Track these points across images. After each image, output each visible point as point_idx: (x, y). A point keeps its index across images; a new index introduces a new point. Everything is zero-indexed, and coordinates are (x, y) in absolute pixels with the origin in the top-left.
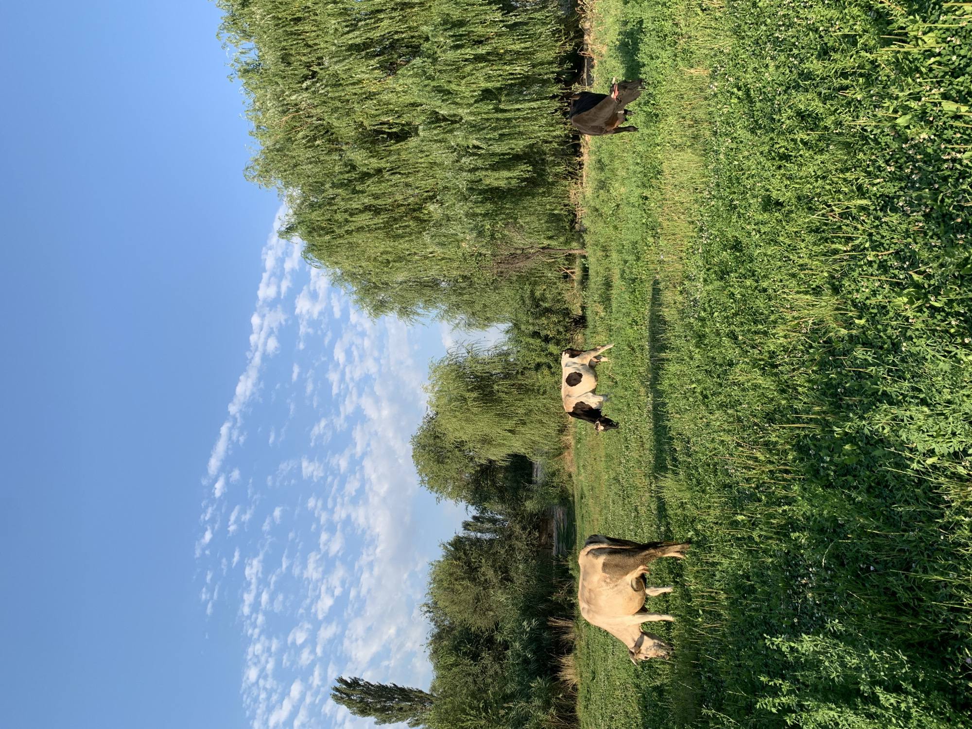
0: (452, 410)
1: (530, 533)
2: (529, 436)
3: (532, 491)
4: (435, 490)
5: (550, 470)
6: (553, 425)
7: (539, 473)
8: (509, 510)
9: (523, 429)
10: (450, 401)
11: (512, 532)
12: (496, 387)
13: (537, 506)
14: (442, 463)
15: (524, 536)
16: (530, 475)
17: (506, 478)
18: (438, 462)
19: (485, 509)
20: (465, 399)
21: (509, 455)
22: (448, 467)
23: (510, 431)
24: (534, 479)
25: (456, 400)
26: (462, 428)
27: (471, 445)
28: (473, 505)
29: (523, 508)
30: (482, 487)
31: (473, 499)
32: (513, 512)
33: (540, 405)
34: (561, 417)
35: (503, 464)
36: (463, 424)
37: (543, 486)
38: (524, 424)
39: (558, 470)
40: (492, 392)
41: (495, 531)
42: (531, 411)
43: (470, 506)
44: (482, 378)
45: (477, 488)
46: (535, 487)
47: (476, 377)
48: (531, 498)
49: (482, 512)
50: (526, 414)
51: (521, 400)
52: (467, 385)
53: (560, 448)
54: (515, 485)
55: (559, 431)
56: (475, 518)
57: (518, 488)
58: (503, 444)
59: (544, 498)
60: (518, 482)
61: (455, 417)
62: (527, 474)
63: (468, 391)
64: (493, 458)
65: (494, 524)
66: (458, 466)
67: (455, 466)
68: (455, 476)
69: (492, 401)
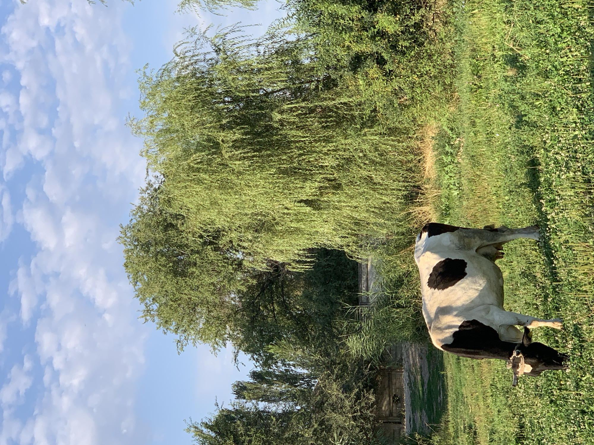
0: (190, 168)
1: (358, 397)
2: (347, 211)
3: (359, 318)
4: (172, 327)
5: (392, 275)
6: (395, 185)
7: (372, 285)
8: (318, 357)
9: (335, 198)
10: (187, 153)
11: (325, 397)
12: (277, 116)
13: (369, 347)
14: (183, 274)
15: (347, 403)
16: (355, 287)
17: (308, 297)
18: (176, 274)
19: (270, 357)
20: (216, 145)
21: (311, 250)
22: (196, 282)
23: (308, 203)
24: (362, 294)
25: (200, 147)
26: (214, 203)
27: (234, 235)
28: (247, 350)
29: (342, 352)
30: (264, 318)
31: (247, 339)
32: (326, 359)
33: (366, 147)
34: (410, 170)
35: (300, 268)
36: (216, 194)
37: (380, 307)
38: (338, 187)
39: (408, 274)
40: (269, 128)
41: (294, 397)
42: (349, 160)
43: (241, 353)
44: (249, 102)
45: (253, 320)
46: (364, 310)
47: (236, 100)
48: (358, 332)
49: (265, 364)
50: (339, 168)
51: (328, 140)
52: (220, 118)
53: (410, 231)
54: (326, 309)
55: (406, 197)
56: (255, 375)
57: (332, 315)
58: (297, 230)
59: (383, 331)
60: (333, 303)
61: (200, 182)
62: (350, 288)
63: (223, 128)
64: (280, 259)
65: (292, 384)
66: (215, 280)
67: (208, 280)
68: (211, 298)
69: (271, 145)
